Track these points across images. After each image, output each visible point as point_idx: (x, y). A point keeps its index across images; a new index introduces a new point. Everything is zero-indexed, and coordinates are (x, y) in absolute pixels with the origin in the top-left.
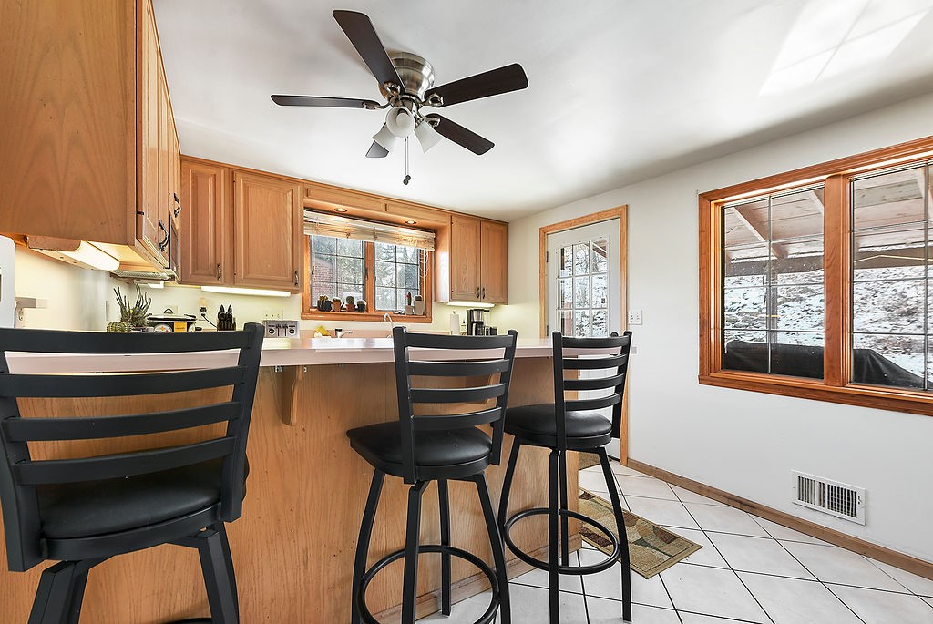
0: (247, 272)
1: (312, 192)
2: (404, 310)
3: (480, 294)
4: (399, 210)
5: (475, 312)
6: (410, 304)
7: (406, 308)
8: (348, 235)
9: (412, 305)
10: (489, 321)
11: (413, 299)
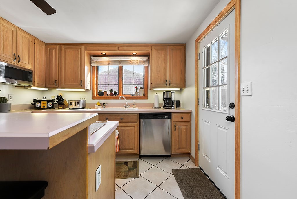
0: (65, 83)
1: (88, 48)
2: (134, 94)
3: (168, 84)
4: (125, 48)
5: (166, 93)
6: (137, 91)
7: (135, 93)
8: (109, 64)
9: (138, 91)
10: (175, 97)
11: (139, 89)
